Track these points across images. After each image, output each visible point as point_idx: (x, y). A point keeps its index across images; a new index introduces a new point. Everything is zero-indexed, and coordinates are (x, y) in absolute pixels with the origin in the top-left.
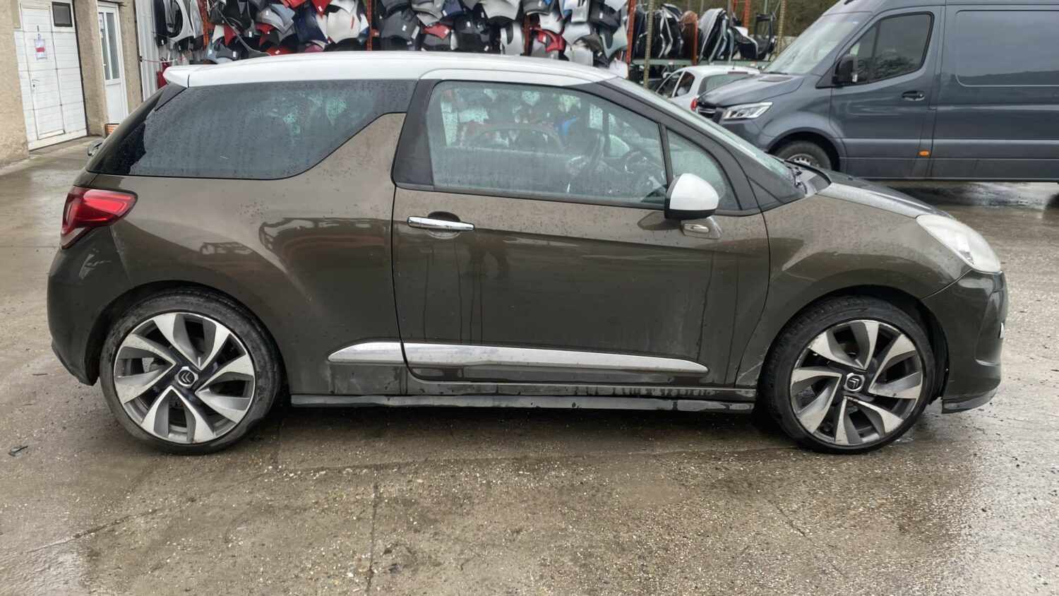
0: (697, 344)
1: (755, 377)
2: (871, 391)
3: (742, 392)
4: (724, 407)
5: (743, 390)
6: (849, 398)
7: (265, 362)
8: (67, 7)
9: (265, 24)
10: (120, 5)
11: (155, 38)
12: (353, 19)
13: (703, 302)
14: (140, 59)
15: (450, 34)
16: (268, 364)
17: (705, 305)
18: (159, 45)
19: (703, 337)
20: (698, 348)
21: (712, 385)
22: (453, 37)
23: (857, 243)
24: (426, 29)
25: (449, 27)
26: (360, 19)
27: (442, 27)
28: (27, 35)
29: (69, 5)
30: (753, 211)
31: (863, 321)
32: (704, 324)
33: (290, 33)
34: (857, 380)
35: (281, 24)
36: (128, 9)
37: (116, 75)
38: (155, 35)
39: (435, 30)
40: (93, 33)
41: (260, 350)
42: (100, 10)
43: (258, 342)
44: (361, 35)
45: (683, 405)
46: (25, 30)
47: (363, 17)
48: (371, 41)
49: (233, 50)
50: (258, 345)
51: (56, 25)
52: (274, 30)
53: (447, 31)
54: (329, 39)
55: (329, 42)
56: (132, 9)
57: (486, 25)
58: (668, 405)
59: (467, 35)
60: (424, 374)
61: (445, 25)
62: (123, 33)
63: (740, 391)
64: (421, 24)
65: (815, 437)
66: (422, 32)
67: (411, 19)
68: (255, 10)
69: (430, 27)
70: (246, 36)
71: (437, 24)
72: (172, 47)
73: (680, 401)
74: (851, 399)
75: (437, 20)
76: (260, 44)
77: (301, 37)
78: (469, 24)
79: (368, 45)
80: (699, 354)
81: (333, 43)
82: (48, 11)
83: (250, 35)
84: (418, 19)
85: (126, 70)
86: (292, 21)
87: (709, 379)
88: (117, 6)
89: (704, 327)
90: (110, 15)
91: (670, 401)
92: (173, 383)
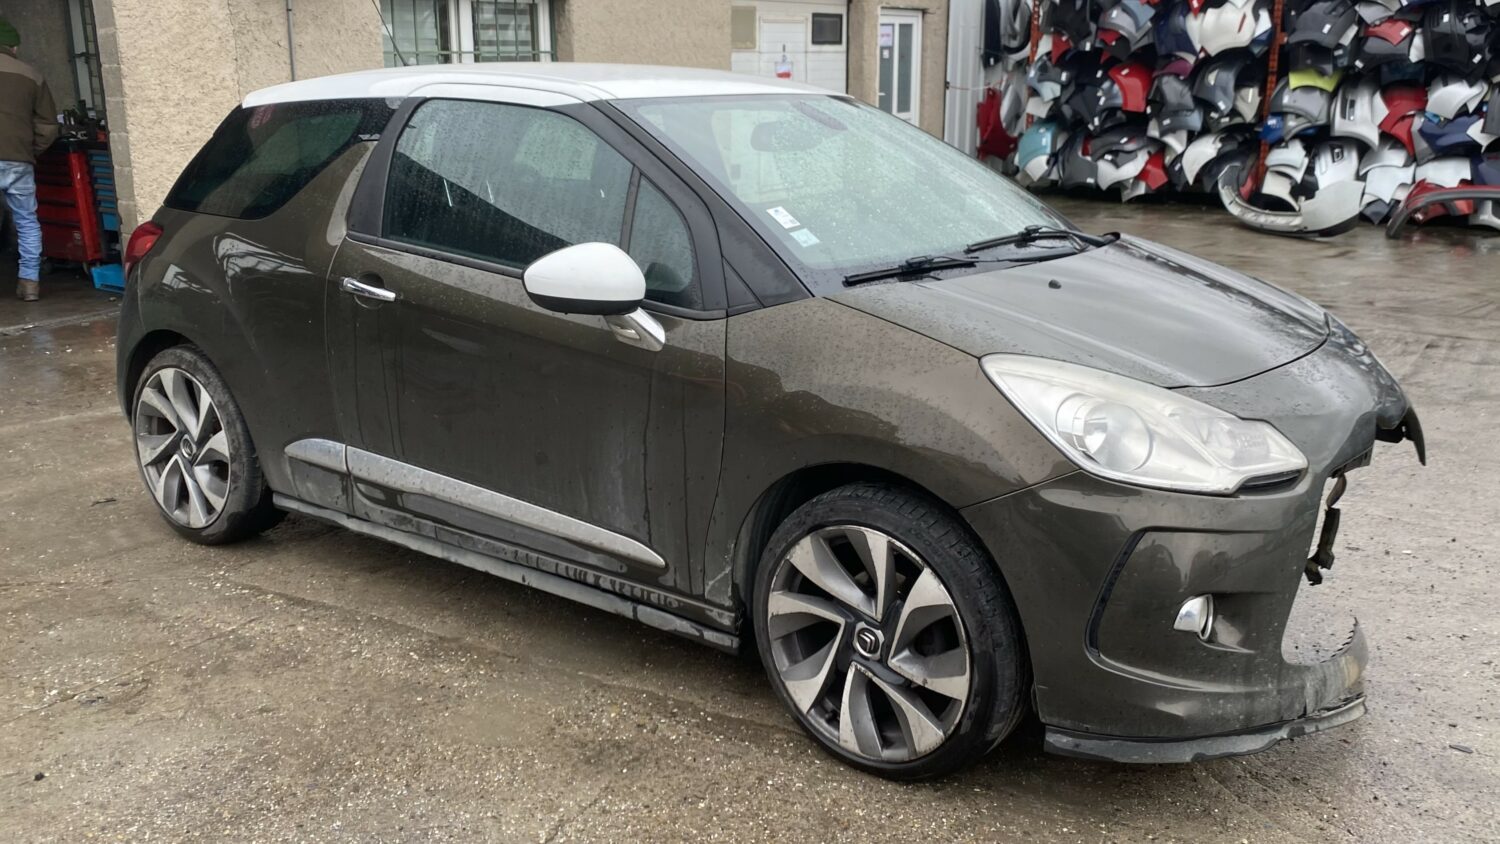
0: (645, 518)
1: (727, 592)
2: (893, 662)
3: (714, 613)
4: (697, 634)
5: (716, 610)
6: (859, 666)
7: (239, 443)
8: (838, 20)
9: (1109, 30)
10: (924, 12)
11: (982, 57)
12: (1244, 17)
13: (643, 451)
14: (947, 85)
15: (1411, 36)
16: (243, 447)
17: (645, 455)
18: (986, 65)
19: (650, 507)
20: (646, 523)
21: (673, 590)
22: (1418, 41)
23: (851, 387)
24: (1371, 29)
25: (1410, 23)
26: (1257, 17)
27: (1400, 24)
28: (765, 57)
29: (840, 16)
30: (716, 313)
31: (863, 528)
32: (648, 486)
33: (1145, 42)
34: (873, 638)
35: (1132, 29)
36: (935, 19)
37: (904, 106)
38: (982, 52)
39: (1386, 29)
40: (866, 52)
41: (235, 428)
42: (883, 20)
43: (235, 417)
44: (1255, 41)
45: (647, 615)
46: (762, 50)
47: (1264, 15)
48: (1277, 51)
49: (1062, 71)
50: (233, 420)
51: (814, 42)
52: (1122, 40)
53: (1406, 31)
54: (1203, 49)
55: (1202, 55)
56: (944, 18)
57: (1482, 19)
58: (626, 609)
59: (1445, 35)
60: (368, 494)
61: (1404, 21)
62: (924, 49)
63: (711, 611)
64: (1361, 22)
65: (808, 721)
66: (1362, 35)
67: (1343, 13)
68: (1098, 13)
69: (1376, 26)
70: (1081, 49)
71: (1391, 19)
72: (1010, 68)
73: (641, 608)
74: (863, 669)
75: (1391, 14)
76: (1102, 61)
77: (1162, 50)
78: (1446, 18)
79: (1271, 57)
80: (650, 534)
81: (1208, 56)
82: (803, 26)
83: (1088, 47)
84: (1356, 12)
85: (922, 101)
86: (1149, 24)
87: (668, 579)
88: (920, 14)
89: (648, 491)
90: (906, 29)
91: (629, 603)
92: (178, 452)
